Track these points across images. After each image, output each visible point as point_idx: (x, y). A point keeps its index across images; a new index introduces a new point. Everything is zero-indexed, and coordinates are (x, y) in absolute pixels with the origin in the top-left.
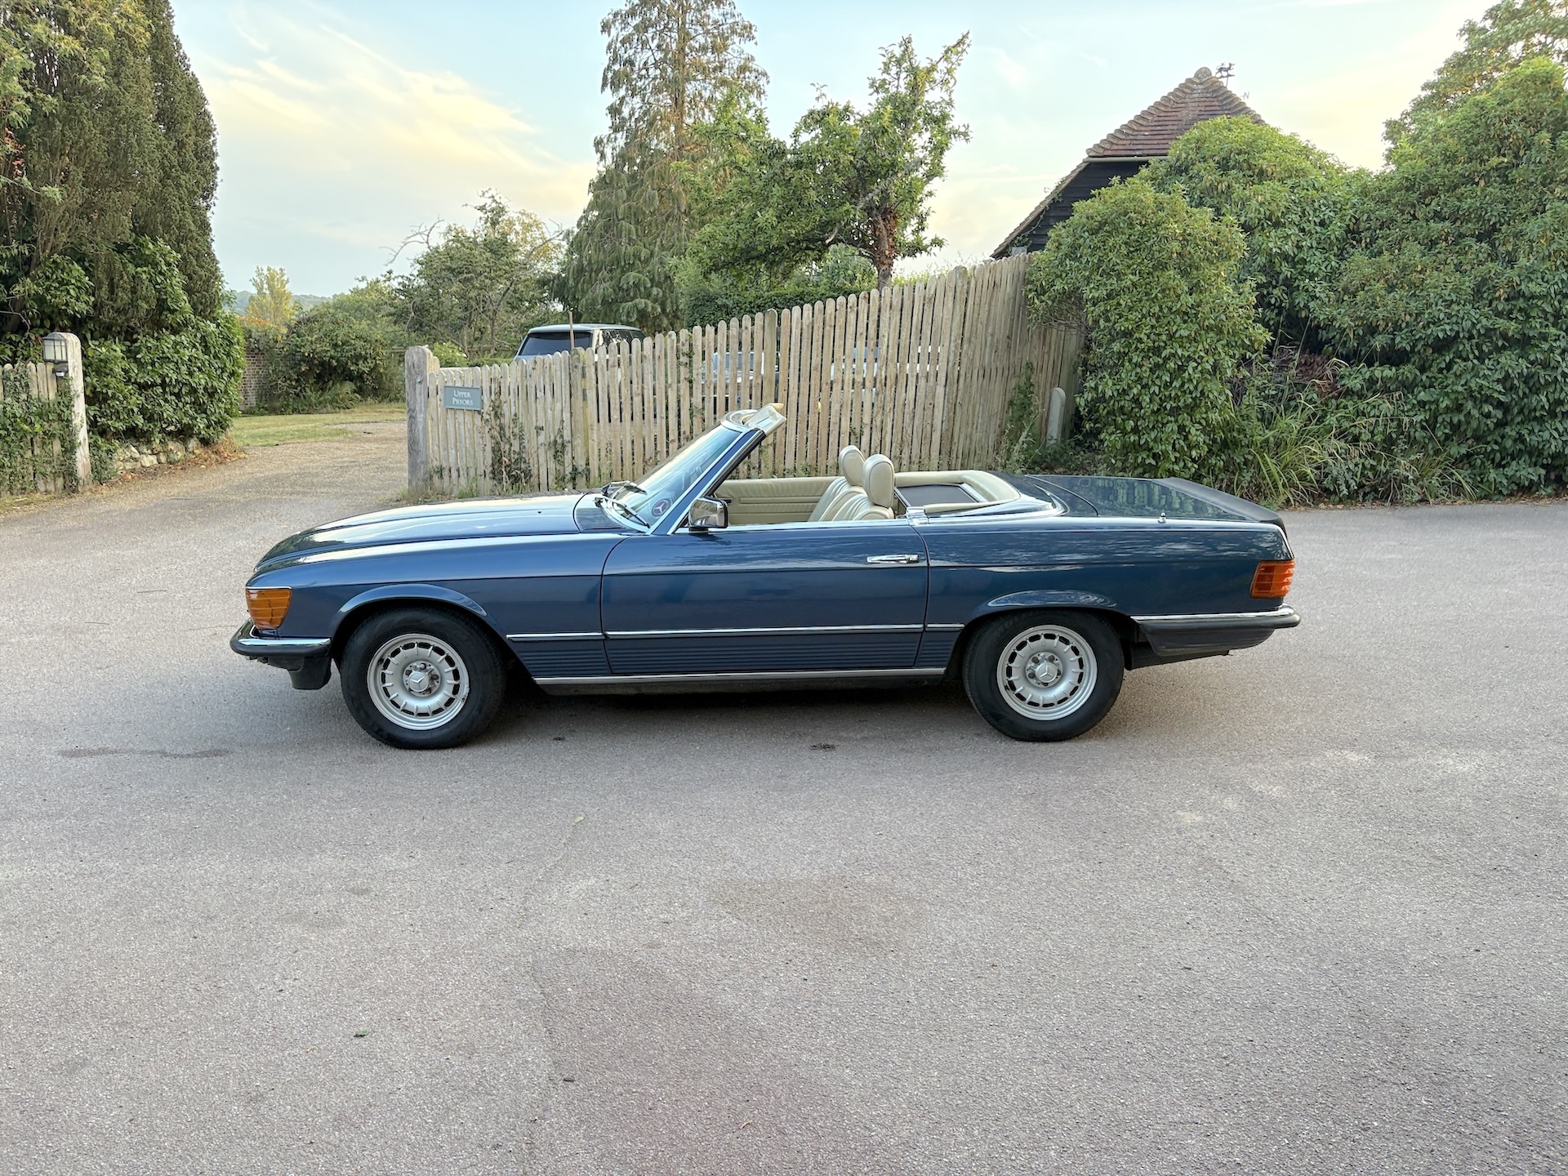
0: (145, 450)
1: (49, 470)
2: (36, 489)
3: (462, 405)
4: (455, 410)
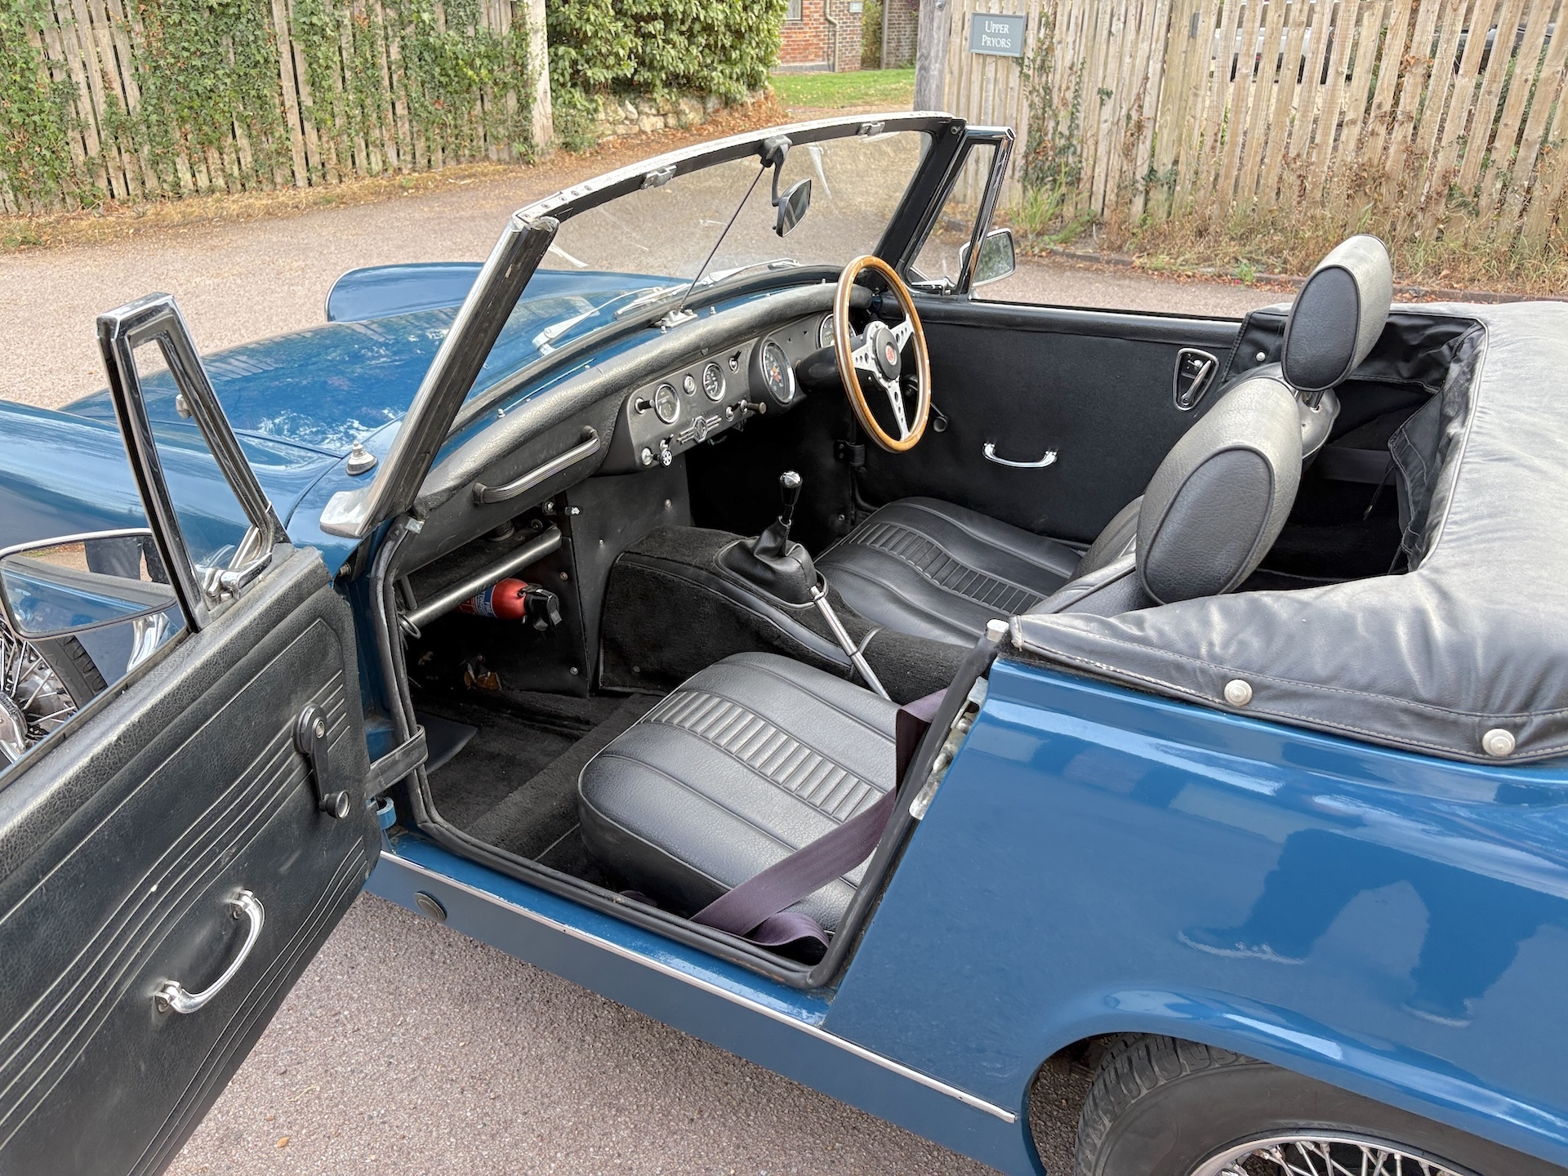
0: (647, 110)
1: (502, 131)
2: (487, 157)
3: (995, 49)
4: (985, 56)
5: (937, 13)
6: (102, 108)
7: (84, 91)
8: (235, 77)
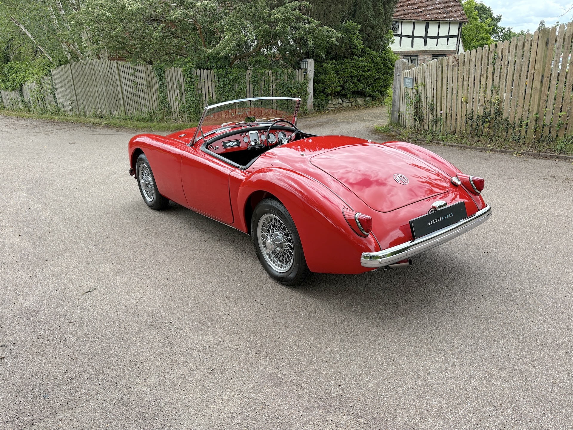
3: (408, 86)
5: (398, 77)
6: (208, 99)
7: (204, 95)
8: (236, 92)
